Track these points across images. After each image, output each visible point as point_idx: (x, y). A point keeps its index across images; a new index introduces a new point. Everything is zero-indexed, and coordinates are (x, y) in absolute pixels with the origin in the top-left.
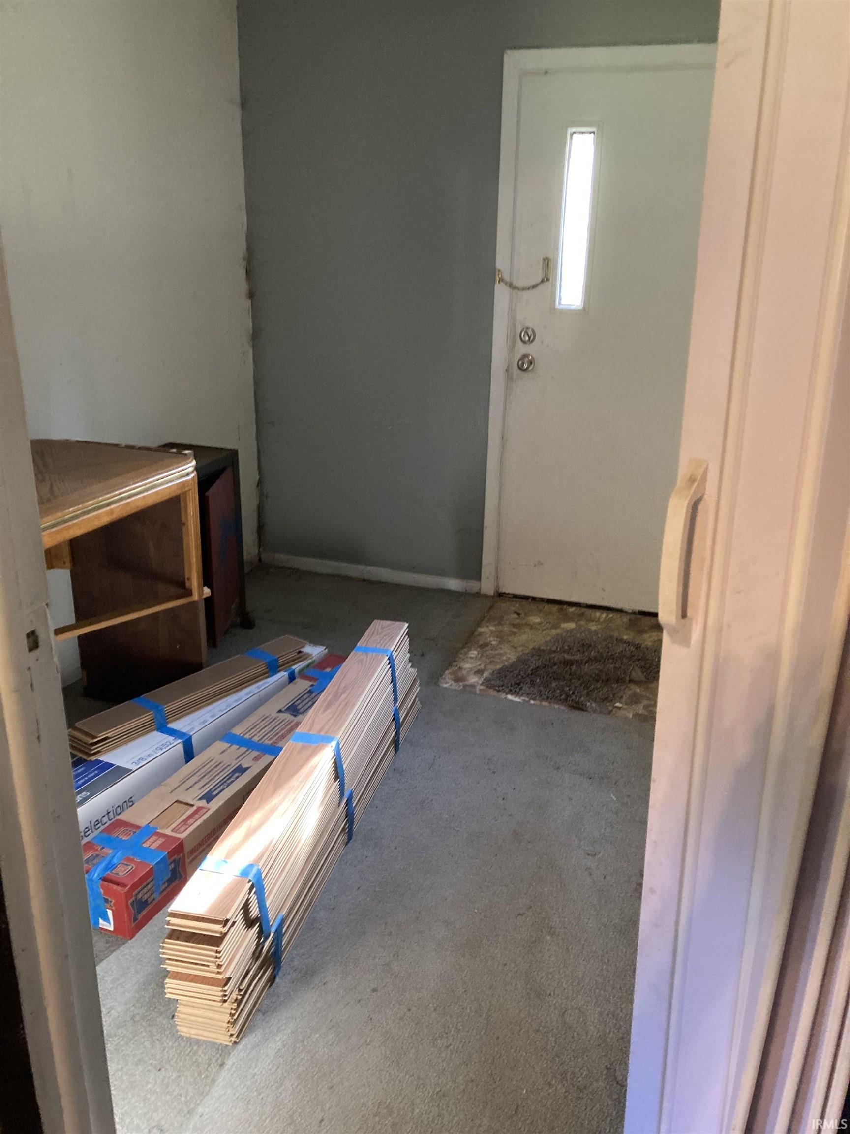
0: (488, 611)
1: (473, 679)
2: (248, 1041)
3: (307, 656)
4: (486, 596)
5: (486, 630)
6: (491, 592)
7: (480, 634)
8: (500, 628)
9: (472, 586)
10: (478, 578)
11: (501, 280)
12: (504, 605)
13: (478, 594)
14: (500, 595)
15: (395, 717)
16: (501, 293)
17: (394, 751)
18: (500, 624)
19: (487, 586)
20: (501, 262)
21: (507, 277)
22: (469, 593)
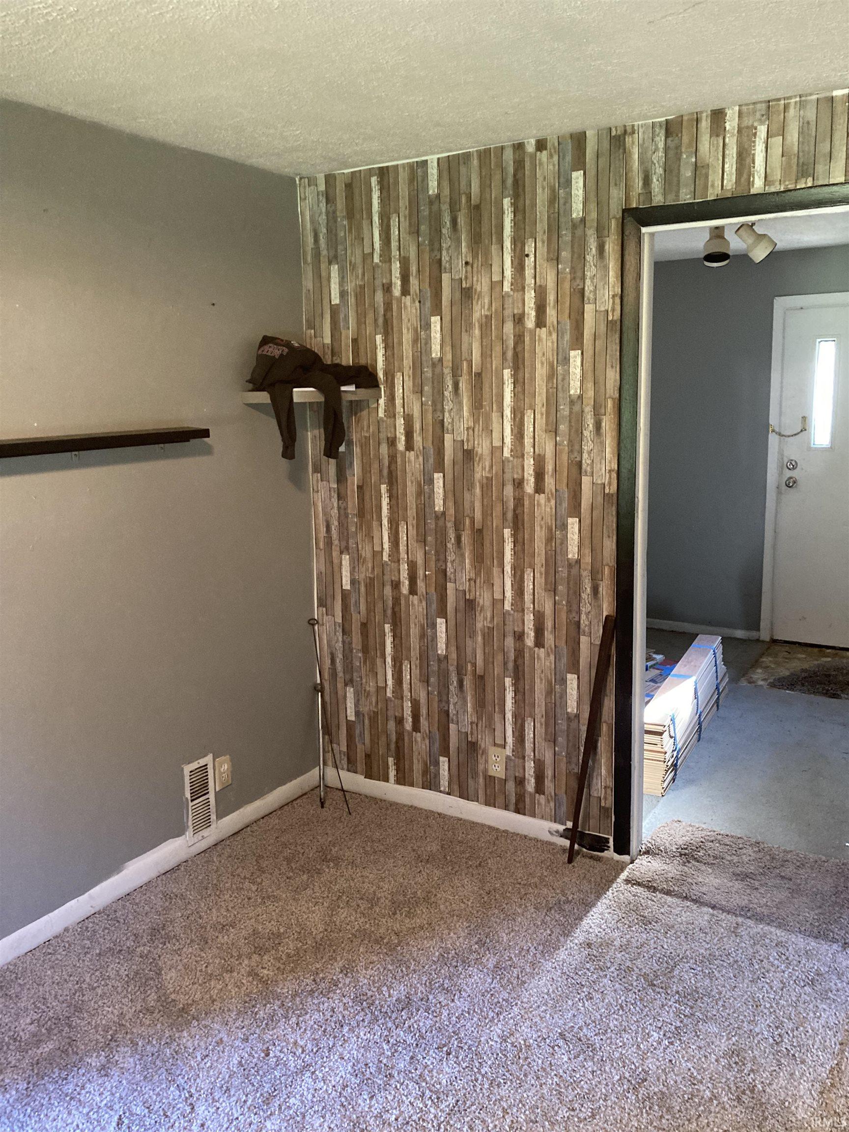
0: (767, 650)
1: (761, 683)
2: (670, 796)
3: (654, 659)
4: (763, 642)
5: (766, 660)
6: (768, 639)
7: (763, 662)
8: (777, 659)
9: (753, 634)
10: (758, 629)
11: (773, 431)
12: (777, 648)
13: (758, 640)
14: (774, 641)
15: (717, 688)
16: (773, 439)
17: (716, 709)
18: (776, 657)
19: (765, 635)
20: (773, 420)
21: (777, 430)
22: (750, 640)
